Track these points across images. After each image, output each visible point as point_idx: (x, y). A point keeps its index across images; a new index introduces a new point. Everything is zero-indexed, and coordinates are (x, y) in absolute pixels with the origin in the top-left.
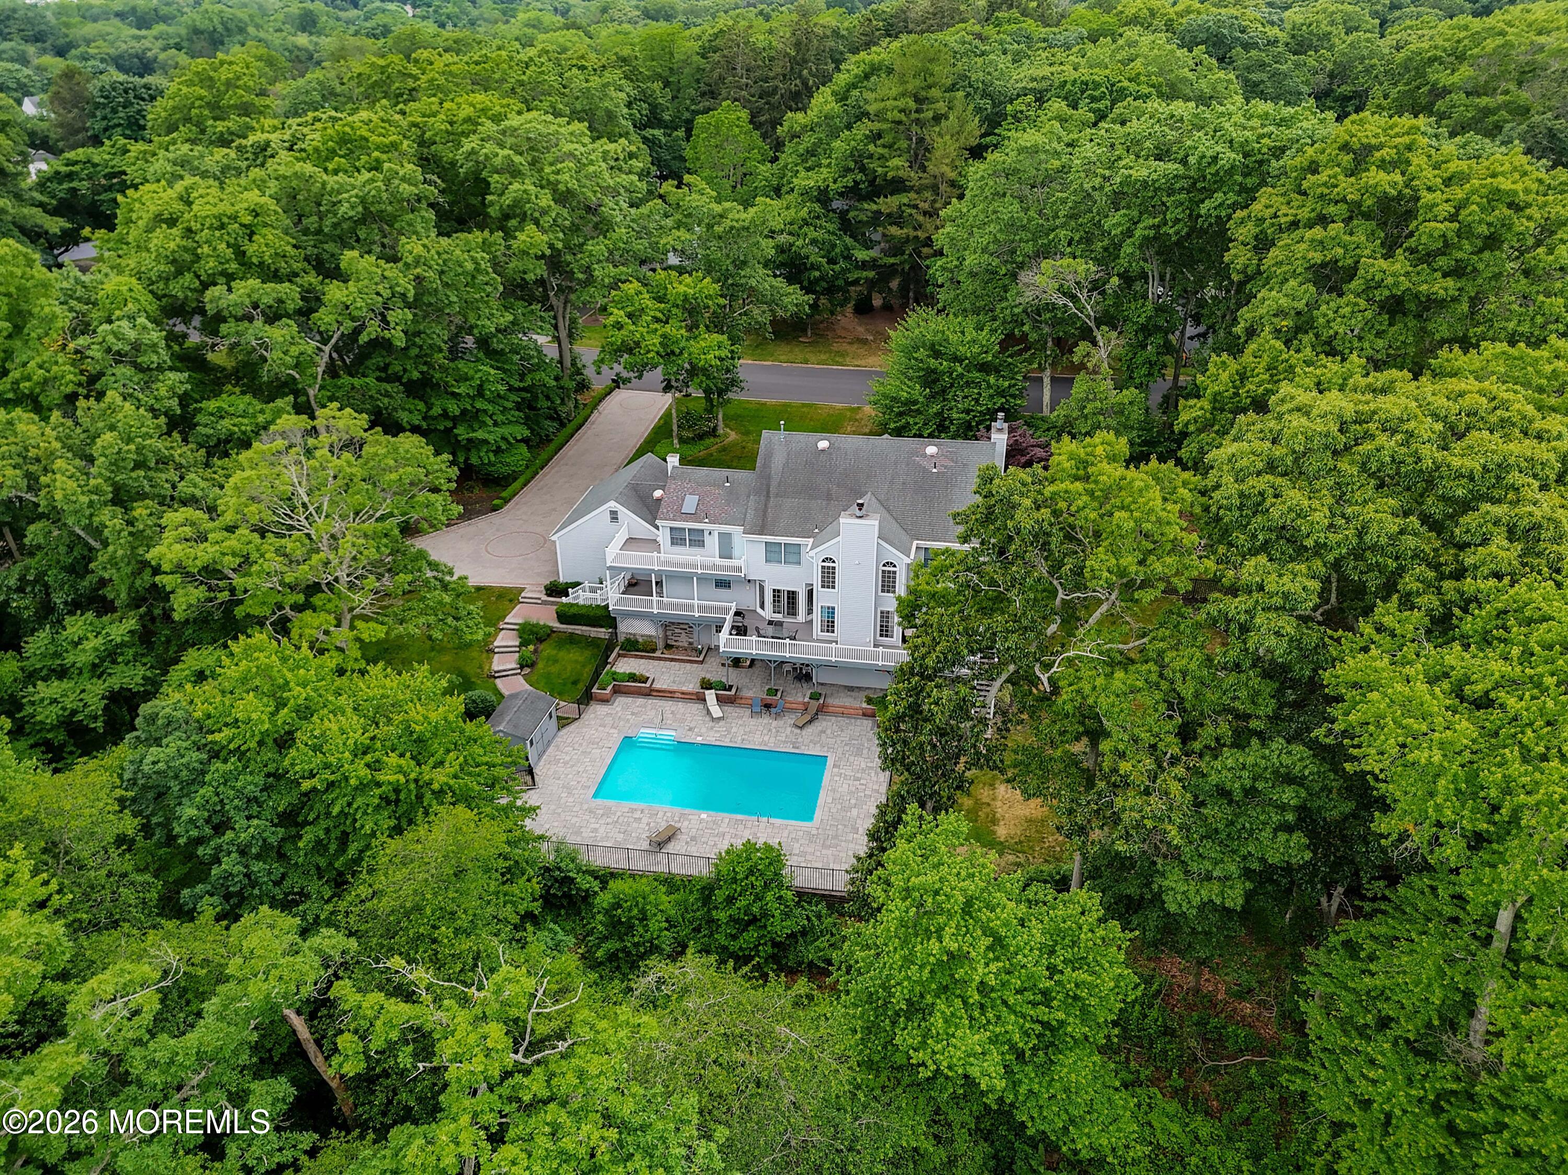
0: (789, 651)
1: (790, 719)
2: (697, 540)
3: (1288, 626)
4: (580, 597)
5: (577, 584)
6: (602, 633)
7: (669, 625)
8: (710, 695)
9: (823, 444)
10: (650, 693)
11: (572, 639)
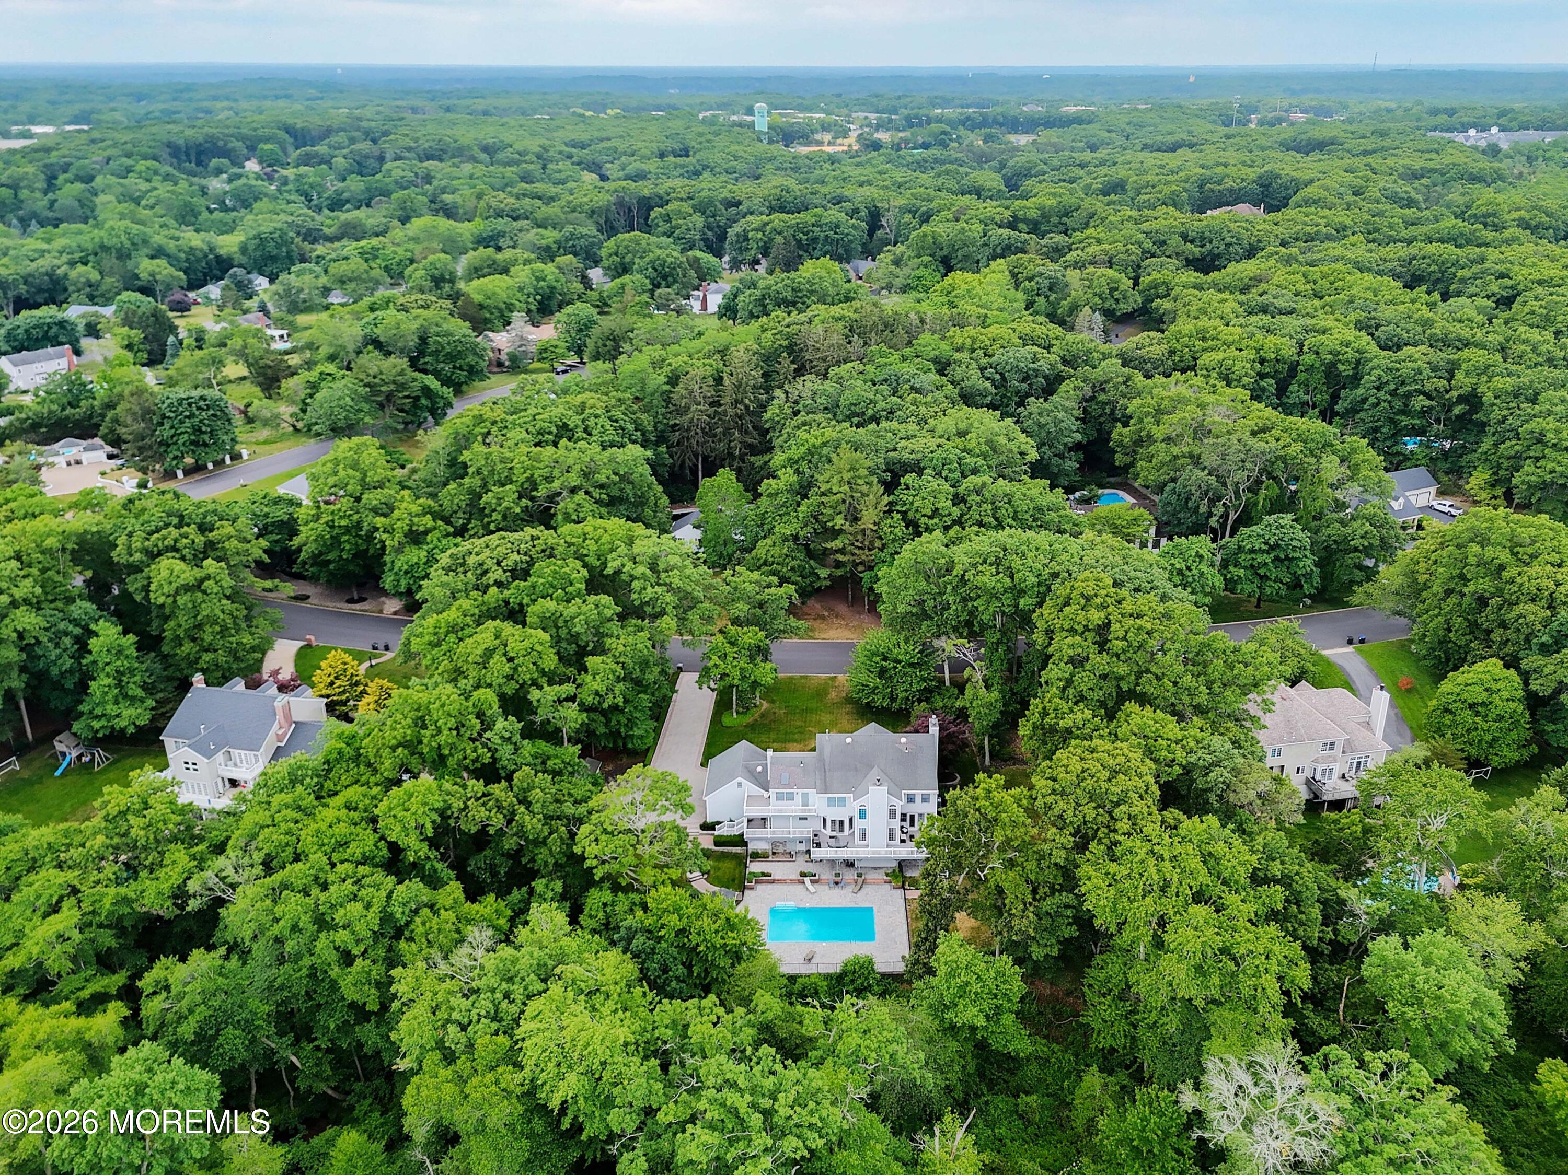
0: (846, 854)
1: (850, 889)
2: (790, 797)
3: (1063, 853)
4: (723, 831)
5: (719, 823)
6: (738, 850)
7: (775, 843)
8: (807, 880)
9: (849, 740)
10: (773, 882)
11: (724, 855)
